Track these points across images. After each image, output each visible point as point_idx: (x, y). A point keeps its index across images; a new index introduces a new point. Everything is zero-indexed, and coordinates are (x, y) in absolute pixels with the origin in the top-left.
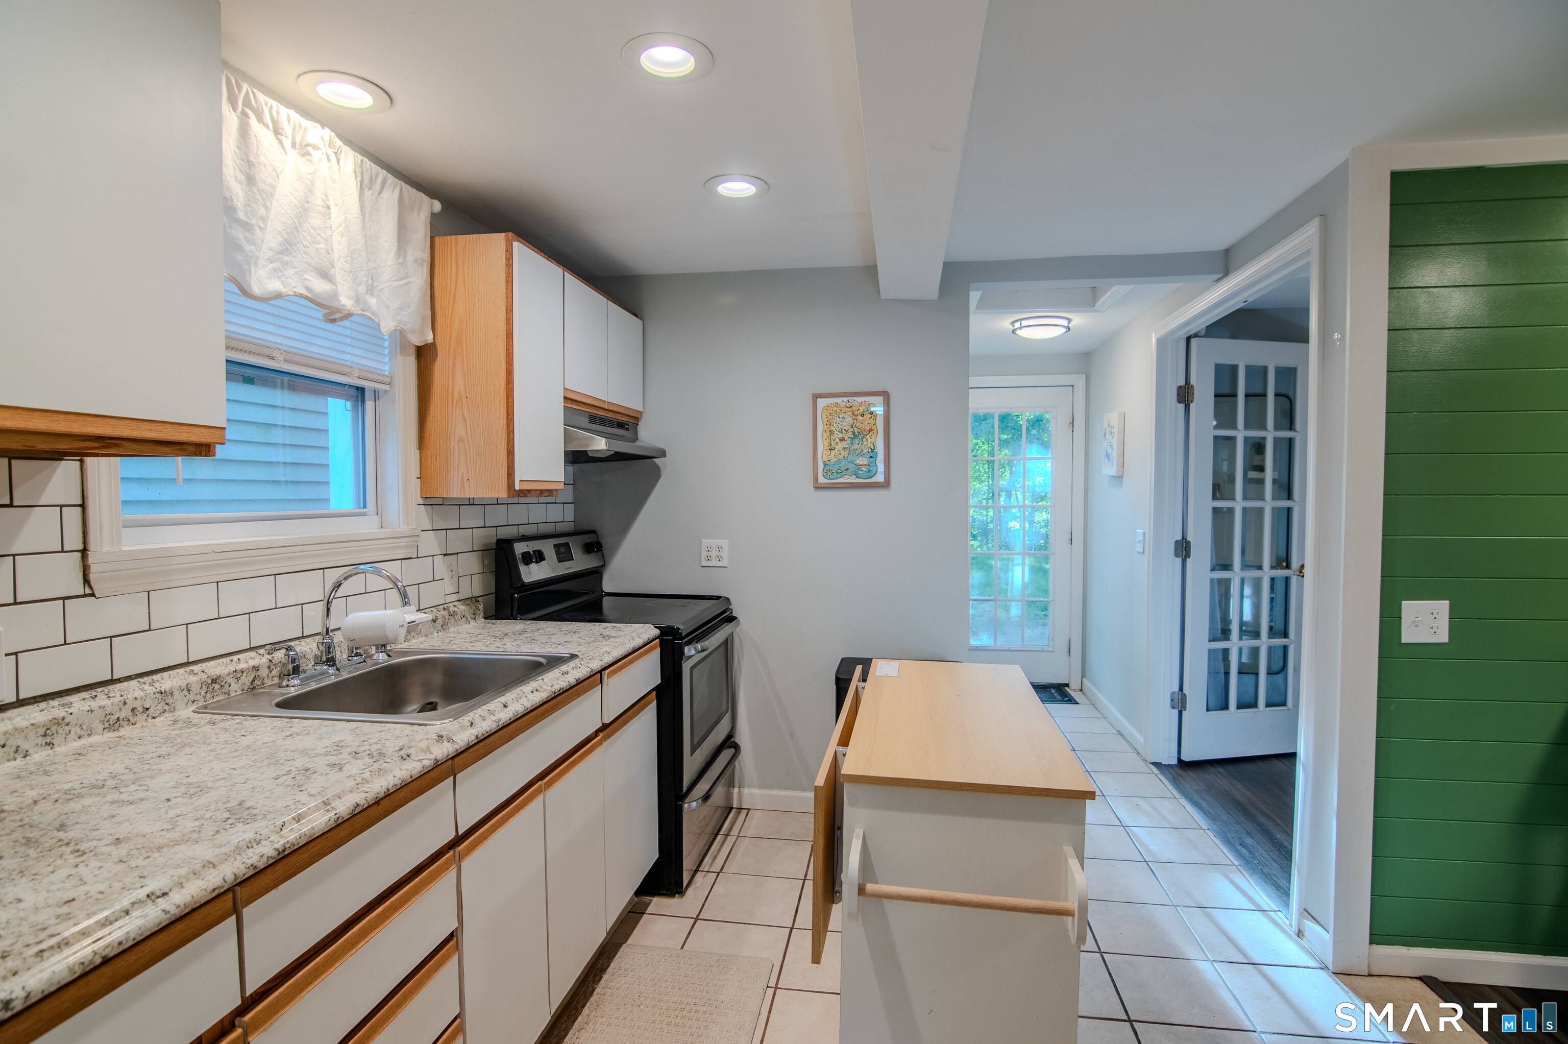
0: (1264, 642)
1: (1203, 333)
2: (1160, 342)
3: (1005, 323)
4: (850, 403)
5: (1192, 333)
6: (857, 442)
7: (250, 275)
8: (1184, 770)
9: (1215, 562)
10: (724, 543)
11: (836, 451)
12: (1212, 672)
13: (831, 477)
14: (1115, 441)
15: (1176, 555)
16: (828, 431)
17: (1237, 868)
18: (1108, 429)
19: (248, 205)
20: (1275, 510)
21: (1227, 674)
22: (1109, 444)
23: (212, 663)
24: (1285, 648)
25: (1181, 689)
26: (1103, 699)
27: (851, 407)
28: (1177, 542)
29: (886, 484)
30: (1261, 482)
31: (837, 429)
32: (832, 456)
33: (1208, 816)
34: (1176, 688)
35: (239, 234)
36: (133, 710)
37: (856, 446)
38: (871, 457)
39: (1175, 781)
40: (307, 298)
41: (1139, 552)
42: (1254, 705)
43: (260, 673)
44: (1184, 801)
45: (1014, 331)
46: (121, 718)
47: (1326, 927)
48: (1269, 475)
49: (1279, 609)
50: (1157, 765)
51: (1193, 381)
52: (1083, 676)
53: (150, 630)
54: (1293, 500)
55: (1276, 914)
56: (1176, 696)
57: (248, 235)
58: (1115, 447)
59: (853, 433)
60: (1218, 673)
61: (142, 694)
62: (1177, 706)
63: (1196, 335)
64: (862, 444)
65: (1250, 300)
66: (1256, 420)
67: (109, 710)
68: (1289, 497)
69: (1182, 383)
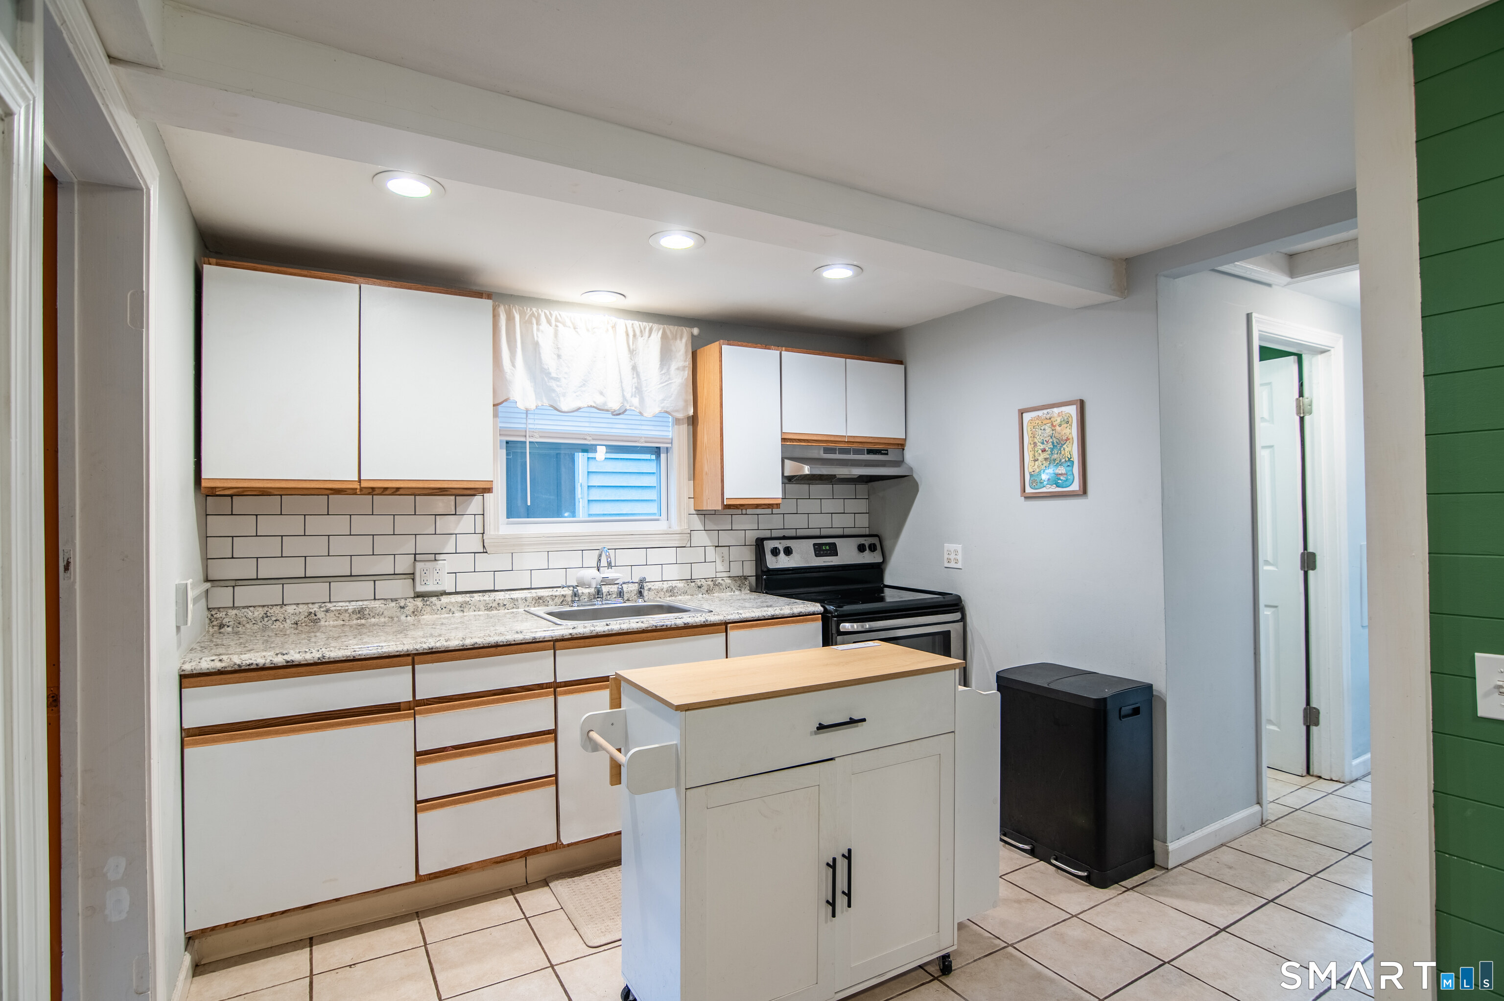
4: (1049, 415)
6: (1056, 453)
7: (560, 402)
10: (959, 547)
11: (1039, 461)
13: (1036, 487)
16: (1032, 443)
19: (558, 369)
23: (540, 590)
27: (1050, 419)
29: (1082, 493)
31: (1040, 440)
32: (1036, 467)
35: (553, 384)
36: (498, 604)
37: (1055, 456)
38: (1068, 466)
40: (594, 407)
43: (566, 599)
46: (493, 607)
53: (512, 570)
57: (558, 383)
59: (1053, 443)
61: (503, 598)
64: (1060, 453)
67: (487, 602)
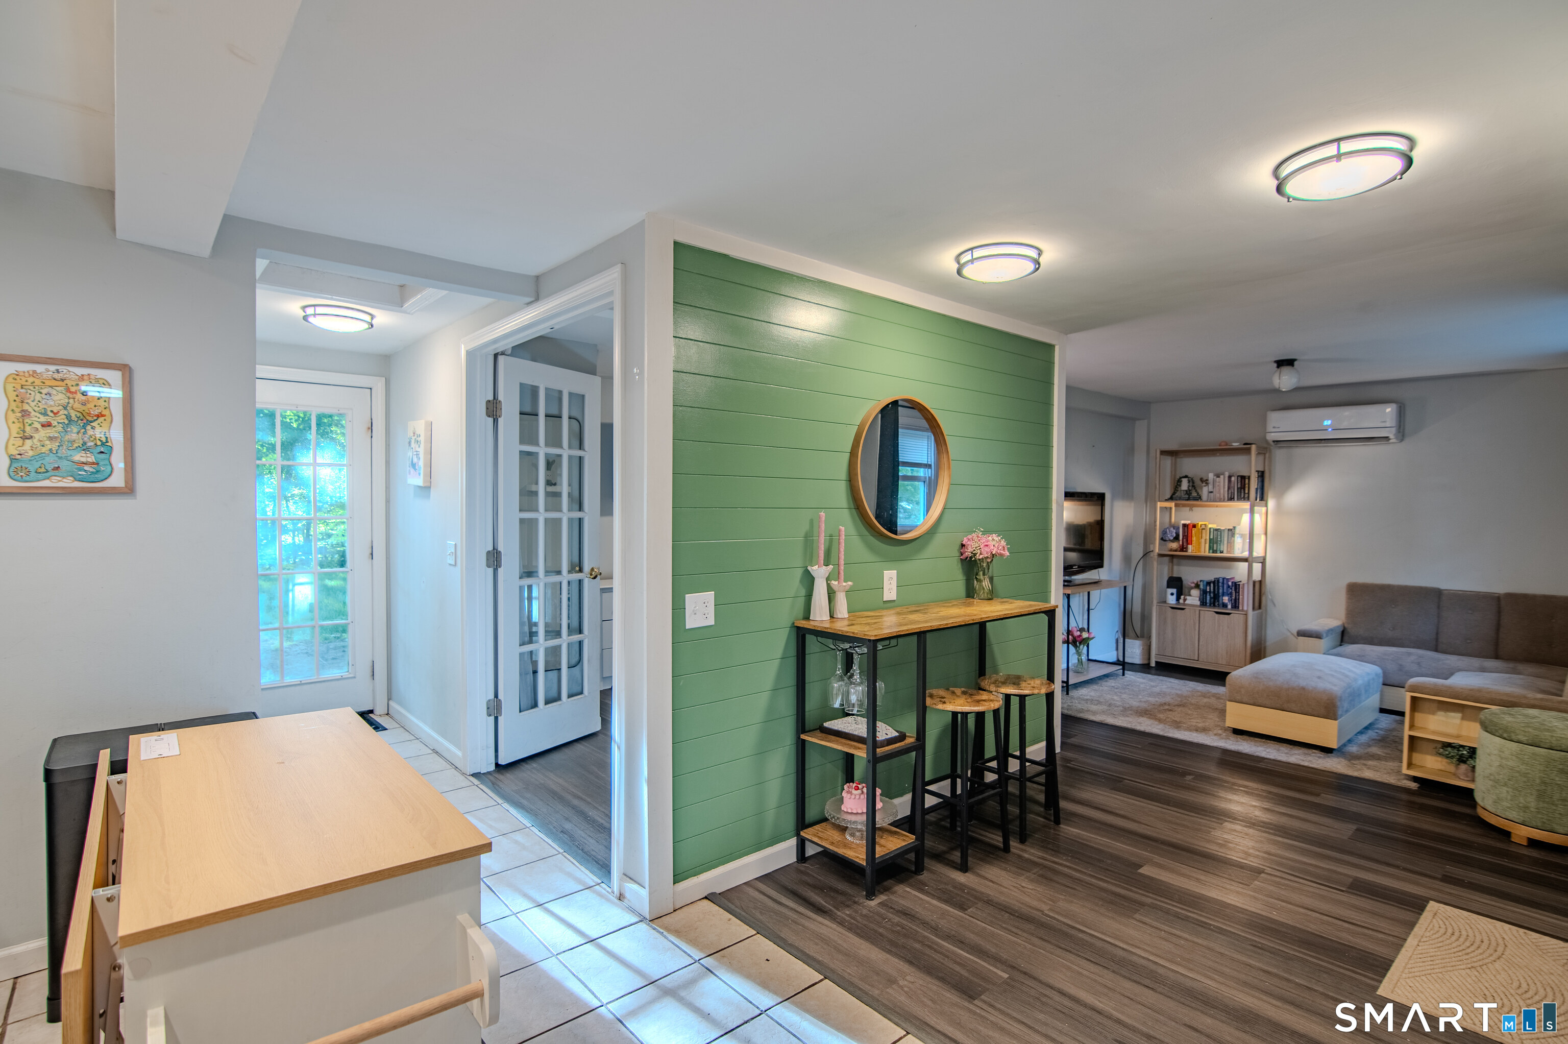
0: (565, 640)
1: (509, 352)
2: (469, 354)
3: (293, 306)
4: (59, 374)
5: (499, 350)
6: (75, 431)
8: (502, 774)
9: (522, 571)
11: (35, 440)
12: (522, 674)
13: (26, 477)
14: (421, 451)
15: (488, 566)
16: (18, 410)
17: (563, 855)
18: (413, 438)
20: (570, 520)
21: (535, 672)
22: (415, 453)
24: (580, 643)
25: (496, 696)
26: (413, 720)
27: (62, 380)
28: (488, 552)
29: (129, 490)
30: (558, 495)
31: (36, 409)
32: (27, 447)
33: (530, 813)
34: (491, 696)
37: (73, 436)
38: (102, 452)
39: (495, 788)
41: (450, 564)
42: (558, 698)
44: (506, 806)
45: (305, 318)
47: (643, 885)
48: (565, 489)
49: (575, 608)
50: (476, 775)
51: (501, 397)
52: (389, 699)
54: (583, 511)
55: (600, 886)
56: (492, 703)
58: (422, 456)
59: (68, 417)
60: (527, 674)
62: (493, 714)
63: (503, 353)
64: (85, 433)
65: (556, 327)
66: (554, 440)
68: (581, 508)
69: (491, 398)
